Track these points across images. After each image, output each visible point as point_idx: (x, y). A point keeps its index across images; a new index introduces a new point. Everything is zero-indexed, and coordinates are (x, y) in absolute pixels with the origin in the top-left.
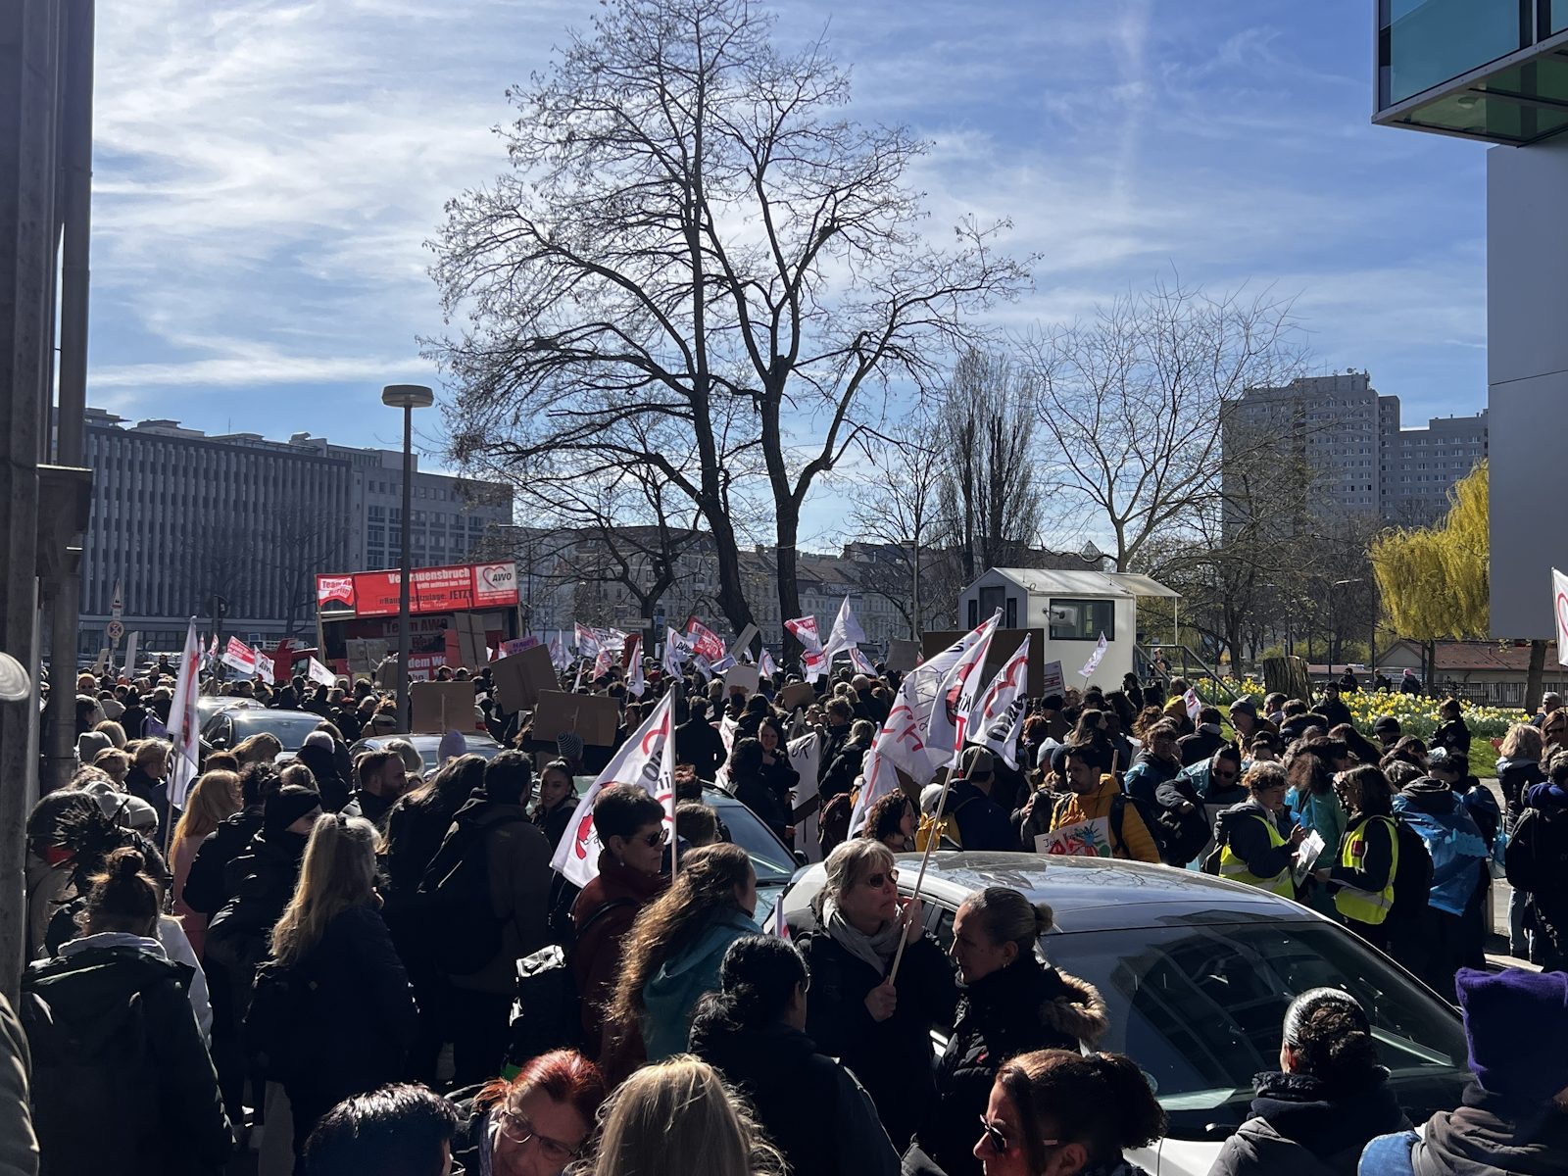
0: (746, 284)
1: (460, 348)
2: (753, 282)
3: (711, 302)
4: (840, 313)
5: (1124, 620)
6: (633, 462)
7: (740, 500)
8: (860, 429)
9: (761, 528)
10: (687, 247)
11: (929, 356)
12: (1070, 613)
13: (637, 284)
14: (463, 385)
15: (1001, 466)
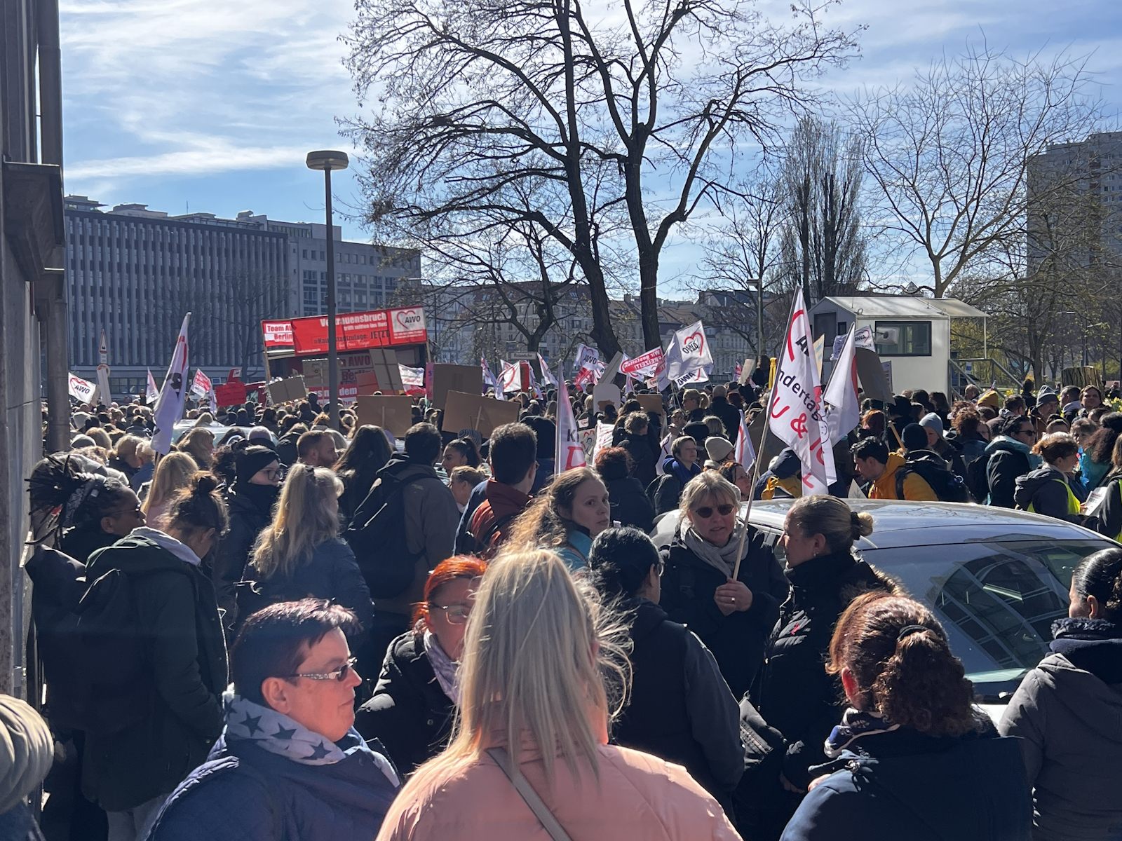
0: (611, 62)
1: (372, 127)
2: (616, 60)
3: (580, 80)
4: (693, 85)
5: (940, 338)
6: (517, 220)
7: (609, 251)
8: (710, 184)
9: (627, 274)
10: (559, 32)
11: (770, 119)
12: (892, 333)
13: (517, 65)
14: (375, 158)
15: (833, 219)
